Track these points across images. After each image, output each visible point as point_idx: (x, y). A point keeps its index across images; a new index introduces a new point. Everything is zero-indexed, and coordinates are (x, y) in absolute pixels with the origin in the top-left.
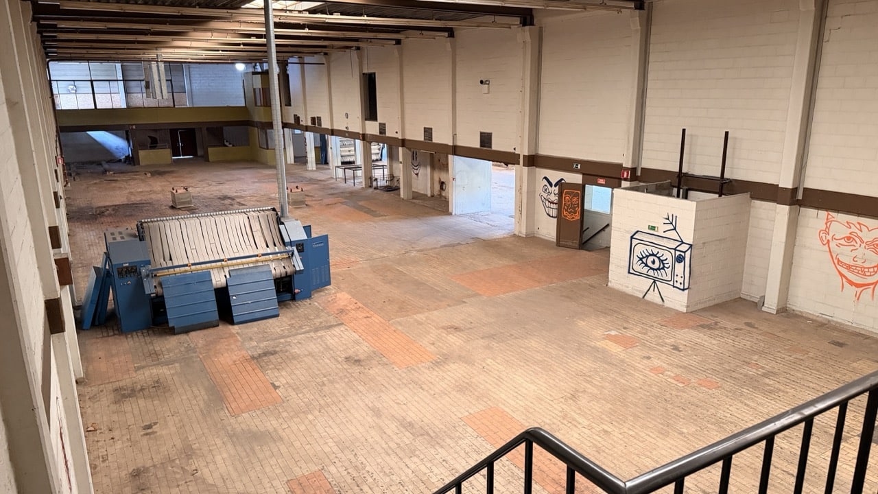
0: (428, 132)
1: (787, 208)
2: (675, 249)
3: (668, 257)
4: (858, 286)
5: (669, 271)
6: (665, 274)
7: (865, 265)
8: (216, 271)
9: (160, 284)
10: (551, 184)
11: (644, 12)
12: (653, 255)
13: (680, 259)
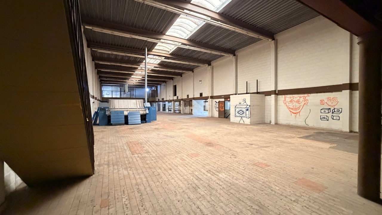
0: (188, 96)
1: (274, 95)
2: (246, 108)
3: (244, 110)
4: (295, 113)
5: (245, 114)
6: (244, 115)
7: (296, 107)
8: (126, 111)
9: (110, 113)
10: (217, 103)
11: (236, 57)
12: (241, 110)
13: (247, 110)
